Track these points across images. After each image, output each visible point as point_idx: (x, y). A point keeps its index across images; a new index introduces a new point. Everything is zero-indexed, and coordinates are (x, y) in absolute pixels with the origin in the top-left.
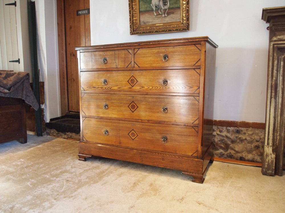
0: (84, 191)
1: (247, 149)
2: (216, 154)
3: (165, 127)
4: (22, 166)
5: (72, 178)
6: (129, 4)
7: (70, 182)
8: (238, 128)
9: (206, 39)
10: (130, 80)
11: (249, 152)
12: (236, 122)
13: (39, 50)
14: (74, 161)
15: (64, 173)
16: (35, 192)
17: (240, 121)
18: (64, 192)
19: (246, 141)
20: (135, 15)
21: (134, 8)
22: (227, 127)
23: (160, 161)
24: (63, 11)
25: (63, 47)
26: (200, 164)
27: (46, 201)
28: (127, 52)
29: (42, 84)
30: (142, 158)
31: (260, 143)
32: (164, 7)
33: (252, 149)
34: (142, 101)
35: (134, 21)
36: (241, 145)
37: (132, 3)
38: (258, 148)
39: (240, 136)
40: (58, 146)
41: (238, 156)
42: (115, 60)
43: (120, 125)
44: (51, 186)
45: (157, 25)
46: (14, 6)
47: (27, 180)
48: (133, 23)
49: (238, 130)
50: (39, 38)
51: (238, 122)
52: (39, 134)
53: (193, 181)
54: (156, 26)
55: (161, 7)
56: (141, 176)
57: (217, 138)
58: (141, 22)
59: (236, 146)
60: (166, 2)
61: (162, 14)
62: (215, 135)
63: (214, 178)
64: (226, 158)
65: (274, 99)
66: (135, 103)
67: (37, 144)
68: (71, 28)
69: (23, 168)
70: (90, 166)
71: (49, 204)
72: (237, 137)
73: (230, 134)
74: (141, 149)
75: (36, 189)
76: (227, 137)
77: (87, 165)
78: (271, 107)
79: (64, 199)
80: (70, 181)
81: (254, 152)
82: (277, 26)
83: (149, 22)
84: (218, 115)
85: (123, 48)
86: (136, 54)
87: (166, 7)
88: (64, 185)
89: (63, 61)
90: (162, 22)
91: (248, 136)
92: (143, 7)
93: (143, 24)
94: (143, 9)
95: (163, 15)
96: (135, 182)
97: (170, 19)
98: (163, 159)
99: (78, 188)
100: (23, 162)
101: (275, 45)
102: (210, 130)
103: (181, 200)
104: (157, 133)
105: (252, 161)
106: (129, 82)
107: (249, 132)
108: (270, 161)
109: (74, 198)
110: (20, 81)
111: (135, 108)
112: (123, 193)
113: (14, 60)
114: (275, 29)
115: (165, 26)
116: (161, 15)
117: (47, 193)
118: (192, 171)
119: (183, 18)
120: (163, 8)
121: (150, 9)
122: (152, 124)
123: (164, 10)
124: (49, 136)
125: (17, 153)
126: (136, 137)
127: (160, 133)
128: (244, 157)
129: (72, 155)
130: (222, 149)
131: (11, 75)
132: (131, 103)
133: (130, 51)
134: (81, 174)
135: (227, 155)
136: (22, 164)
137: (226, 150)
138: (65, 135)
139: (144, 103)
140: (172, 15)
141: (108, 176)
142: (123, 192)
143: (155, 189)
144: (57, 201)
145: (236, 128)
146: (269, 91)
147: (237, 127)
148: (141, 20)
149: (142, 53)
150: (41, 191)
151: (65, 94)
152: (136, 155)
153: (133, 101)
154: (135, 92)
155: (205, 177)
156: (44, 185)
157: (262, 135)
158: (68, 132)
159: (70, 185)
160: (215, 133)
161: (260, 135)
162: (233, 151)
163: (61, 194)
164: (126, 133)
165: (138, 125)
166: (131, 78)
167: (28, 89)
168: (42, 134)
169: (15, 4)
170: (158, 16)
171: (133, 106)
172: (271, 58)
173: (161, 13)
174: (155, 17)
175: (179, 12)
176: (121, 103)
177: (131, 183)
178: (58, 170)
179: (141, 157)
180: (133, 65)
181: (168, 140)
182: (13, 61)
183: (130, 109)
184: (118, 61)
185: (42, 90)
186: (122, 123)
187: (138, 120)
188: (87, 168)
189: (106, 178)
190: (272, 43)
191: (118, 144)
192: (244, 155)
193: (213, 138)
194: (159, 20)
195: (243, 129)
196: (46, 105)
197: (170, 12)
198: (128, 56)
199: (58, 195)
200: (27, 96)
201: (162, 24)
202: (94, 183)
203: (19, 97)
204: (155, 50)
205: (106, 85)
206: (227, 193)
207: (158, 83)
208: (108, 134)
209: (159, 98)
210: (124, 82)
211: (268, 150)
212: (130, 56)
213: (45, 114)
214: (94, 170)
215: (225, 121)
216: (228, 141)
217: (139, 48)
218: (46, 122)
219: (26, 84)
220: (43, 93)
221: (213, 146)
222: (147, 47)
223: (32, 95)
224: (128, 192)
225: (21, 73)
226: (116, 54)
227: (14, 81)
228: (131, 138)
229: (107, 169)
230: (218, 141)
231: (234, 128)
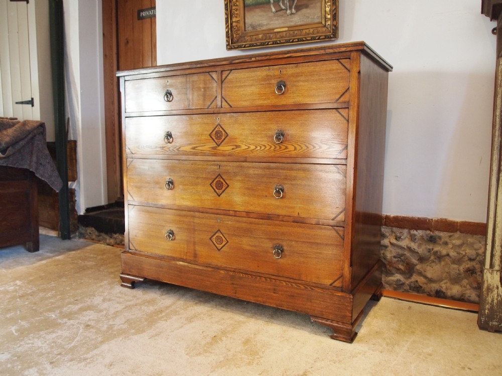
0: (112, 349)
1: (450, 275)
2: (387, 283)
3: (280, 226)
4: (15, 293)
5: (98, 321)
7: (91, 330)
8: (431, 233)
9: (360, 48)
10: (214, 132)
11: (456, 280)
12: (429, 220)
13: (69, 83)
14: (111, 288)
15: (86, 310)
16: (19, 347)
17: (436, 219)
18: (72, 350)
19: (447, 259)
20: (236, 12)
22: (411, 229)
23: (269, 295)
24: (114, 11)
25: (112, 77)
26: (347, 304)
27: (32, 367)
28: (208, 77)
29: (73, 144)
30: (235, 286)
31: (477, 264)
33: (459, 274)
34: (235, 174)
35: (234, 24)
36: (437, 266)
38: (472, 273)
39: (437, 248)
40: (91, 258)
41: (433, 289)
42: (187, 94)
43: (197, 220)
44: (54, 335)
45: (276, 30)
46: (25, 2)
47: (13, 321)
49: (431, 237)
50: (69, 61)
51: (432, 220)
52: (65, 235)
53: (333, 337)
54: (275, 33)
56: (231, 322)
57: (391, 251)
58: (247, 26)
59: (429, 268)
61: (286, 10)
62: (386, 244)
63: (377, 332)
64: (408, 291)
66: (224, 178)
67: (57, 253)
68: (128, 42)
69: (14, 298)
70: (138, 299)
71: (38, 372)
72: (430, 249)
73: (417, 244)
74: (233, 270)
75: (22, 340)
76: (409, 249)
77: (134, 297)
78: (499, 190)
79: (69, 364)
80: (93, 327)
81: (465, 282)
83: (263, 25)
84: (392, 206)
85: (201, 70)
86: (226, 80)
88: (77, 334)
89: (113, 103)
90: (285, 25)
91: (452, 248)
93: (250, 29)
94: (251, 1)
95: (289, 12)
96: (216, 334)
97: (300, 19)
98: (274, 289)
99: (102, 342)
100: (19, 286)
102: (375, 235)
104: (265, 238)
105: (460, 300)
106: (211, 137)
107: (454, 242)
108: (495, 301)
109: (89, 363)
110: (26, 137)
111: (224, 188)
112: (188, 357)
113: (24, 100)
115: (291, 32)
116: (284, 11)
117: (40, 350)
118: (330, 316)
119: (327, 15)
121: (264, 0)
122: (254, 220)
124: (82, 240)
125: (14, 270)
126: (224, 246)
127: (271, 239)
128: (444, 289)
129: (112, 276)
130: (400, 273)
131: (10, 125)
132: (215, 179)
133: (214, 75)
134: (116, 314)
135: (410, 286)
136: (16, 291)
137: (408, 276)
138: (111, 238)
139: (240, 179)
140: (304, 11)
141: (166, 320)
142: (187, 354)
143: (252, 350)
144: (53, 368)
145: (428, 232)
146: (494, 157)
147: (431, 231)
148: (246, 21)
149: (236, 79)
150: (30, 345)
151: (115, 163)
152: (223, 281)
153: (219, 175)
154: (224, 156)
155: (359, 330)
156: (42, 333)
157: (480, 248)
158: (116, 233)
159: (89, 335)
160: (385, 242)
161: (476, 246)
162: (422, 278)
163: (66, 354)
164: (206, 237)
165: (230, 222)
166: (217, 129)
167: (42, 152)
168: (70, 235)
170: (279, 13)
171: (219, 184)
172: (500, 90)
173: (283, 7)
174: (272, 14)
175: (319, 4)
176: (198, 178)
177: (208, 335)
178: (77, 304)
179: (233, 284)
180: (219, 104)
181: (286, 253)
182: (22, 103)
183: (214, 190)
184: (193, 95)
185: (74, 156)
186: (199, 218)
187: (228, 212)
188: (132, 303)
189: (161, 325)
191: (192, 258)
192: (444, 286)
193: (382, 252)
194: (280, 21)
195: (441, 234)
196: (79, 183)
197: (301, 4)
198: (210, 86)
199: (60, 354)
200: (39, 164)
201: (287, 29)
202: (135, 334)
203: (26, 167)
204: (261, 73)
205: (171, 143)
206: (399, 367)
207: (265, 139)
208: (173, 238)
209: (269, 168)
210: (203, 138)
211: (491, 278)
212: (215, 85)
213: (76, 198)
214: (143, 308)
215: (405, 217)
216: (411, 258)
217: (231, 70)
218: (79, 215)
219: (39, 143)
220: (74, 161)
221: (383, 265)
222: (246, 67)
223: (49, 163)
224: (197, 355)
225: (28, 121)
226: (189, 81)
227: (14, 137)
228: (216, 247)
229: (170, 306)
230: (391, 257)
231: (424, 231)
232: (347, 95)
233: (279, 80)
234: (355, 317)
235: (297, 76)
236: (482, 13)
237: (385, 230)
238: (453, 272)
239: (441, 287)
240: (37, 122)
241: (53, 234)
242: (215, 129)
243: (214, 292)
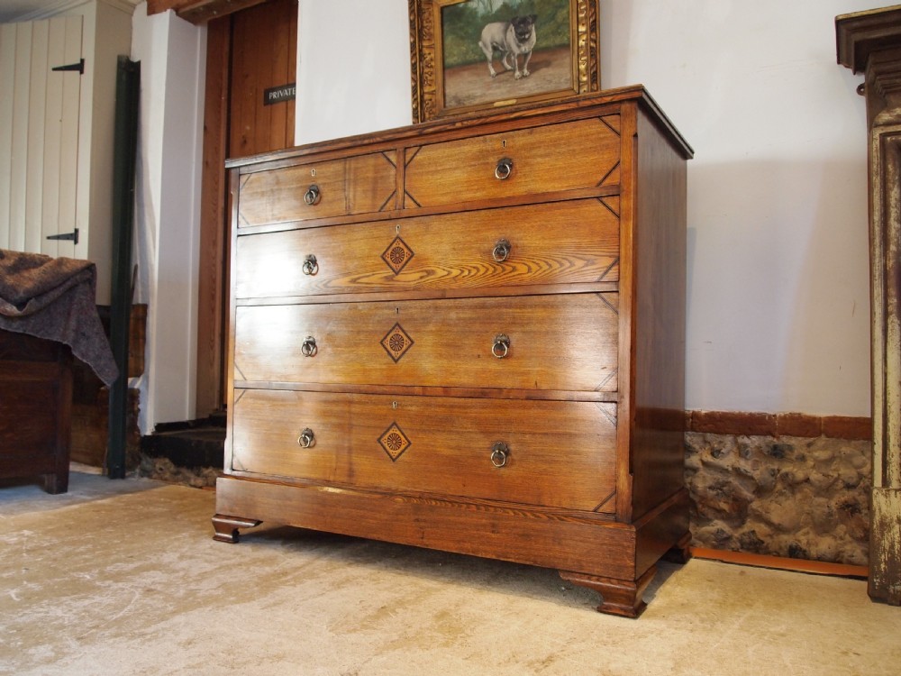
0: (193, 621)
1: (813, 518)
2: (699, 538)
3: (503, 408)
4: (18, 547)
5: (168, 585)
6: (413, 46)
7: (155, 596)
8: (775, 440)
9: (636, 95)
10: (389, 252)
11: (824, 527)
12: (770, 416)
13: (141, 205)
14: (196, 542)
15: (147, 570)
16: (21, 616)
17: (782, 414)
18: (119, 621)
19: (807, 489)
20: (429, 78)
21: (428, 58)
22: (737, 435)
23: (483, 536)
24: (225, 92)
25: (217, 200)
27: (43, 643)
28: (382, 160)
29: (141, 310)
30: (422, 524)
31: (860, 494)
32: (519, 47)
33: (830, 514)
34: (426, 321)
35: (426, 97)
36: (789, 502)
37: (421, 40)
38: (852, 512)
39: (786, 468)
40: (161, 503)
41: (783, 545)
42: (345, 190)
43: (356, 409)
44: (87, 602)
45: (496, 104)
46: (78, 72)
47: (14, 582)
48: (422, 101)
49: (775, 447)
50: (145, 168)
51: (775, 416)
52: (117, 470)
53: (602, 610)
54: (497, 107)
55: (509, 47)
56: (414, 589)
57: (704, 477)
58: (447, 99)
59: (773, 506)
60: (527, 33)
61: (514, 71)
62: (695, 465)
63: (682, 605)
64: (738, 551)
65: (896, 320)
66: (405, 329)
67: (98, 496)
68: (245, 142)
69: (17, 552)
70: (244, 557)
71: (52, 650)
72: (773, 470)
73: (750, 462)
74: (418, 495)
75: (27, 608)
76: (738, 472)
77: (238, 554)
78: (889, 347)
79: (111, 641)
80: (159, 592)
81: (841, 529)
82: (892, 75)
83: (474, 97)
84: (703, 396)
85: (370, 149)
86: (412, 163)
87: (526, 48)
88: (130, 601)
89: (215, 243)
90: (512, 95)
91: (814, 467)
92: (455, 52)
93: (453, 103)
94: (455, 58)
95: (518, 73)
96: (385, 604)
97: (537, 85)
98: (493, 525)
99: (174, 613)
100: (27, 536)
101: (889, 139)
102: (672, 449)
103: (543, 663)
104: (476, 433)
105: (835, 563)
106: (384, 259)
107: (816, 454)
108: (897, 546)
109: (149, 640)
110: (60, 285)
111: (405, 347)
112: (332, 634)
113: (63, 232)
114: (885, 87)
116: (511, 73)
117: (61, 621)
118: (596, 570)
119: (581, 76)
120: (517, 51)
121: (477, 57)
122: (456, 400)
123: (519, 56)
124: (145, 479)
125: (20, 516)
126: (403, 451)
127: (486, 433)
128: (803, 545)
130: (723, 519)
131: (35, 263)
132: (391, 331)
133: (393, 157)
134: (203, 576)
135: (741, 541)
136: (21, 543)
137: (736, 524)
138: (198, 475)
139: (434, 329)
140: (544, 72)
141: (294, 586)
142: (331, 631)
143: (450, 627)
144: (81, 646)
145: (769, 438)
146: (875, 291)
147: (774, 436)
148: (447, 91)
149: (429, 159)
150: (42, 614)
151: (212, 347)
152: (401, 517)
153: (397, 324)
154: (406, 290)
155: (650, 600)
156: (64, 598)
157: (864, 464)
158: (207, 467)
159: (151, 602)
160: (694, 460)
161: (858, 460)
162: (762, 525)
163: (108, 627)
164: (370, 437)
165: (414, 407)
166: (394, 246)
167: (86, 313)
168: (124, 473)
169: (79, 67)
170: (502, 76)
171: (396, 340)
172: (877, 180)
173: (509, 67)
174: (490, 79)
175: (567, 60)
176: (359, 332)
177: (370, 606)
178: (133, 562)
179: (417, 520)
180: (400, 201)
181: (513, 456)
182: (58, 237)
183: (388, 351)
184: (355, 192)
185: (141, 331)
186: (359, 403)
187: (410, 389)
188: (233, 561)
189: (285, 591)
190: (877, 133)
191: (345, 479)
192: (803, 539)
193: (688, 480)
194: (503, 90)
195: (793, 441)
196: (147, 378)
197: (537, 60)
198: (384, 174)
199: (97, 627)
200: (80, 334)
201: (514, 101)
202: (236, 602)
203: (55, 338)
204: (471, 147)
205: (314, 275)
206: (725, 651)
207: (478, 256)
208: (312, 443)
209: (483, 307)
210: (371, 262)
211: (888, 505)
212: (393, 172)
213: (140, 406)
214: (252, 568)
215: (726, 414)
216: (742, 488)
217: (421, 146)
218: (143, 434)
219: (82, 297)
220: (141, 340)
221: (690, 506)
222: (445, 139)
223: (97, 334)
224: (349, 632)
225: (68, 260)
226: (350, 169)
227: (41, 282)
228: (389, 454)
229: (303, 566)
230: (705, 487)
231: (762, 437)
232: (616, 174)
233: (501, 156)
234: (642, 571)
235: (532, 149)
236: (839, 62)
237: (691, 438)
238: (818, 512)
239: (799, 541)
240: (82, 261)
241: (94, 471)
242: (391, 245)
243: (384, 538)
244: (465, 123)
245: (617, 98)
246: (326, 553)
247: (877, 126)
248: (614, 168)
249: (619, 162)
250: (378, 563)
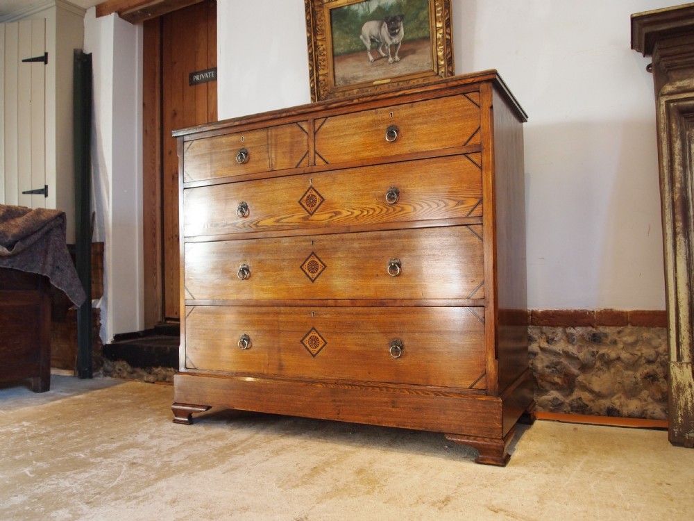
0: (174, 485)
1: (623, 386)
2: (540, 405)
3: (398, 313)
4: (22, 435)
5: (146, 459)
6: (309, 40)
7: (139, 468)
8: (594, 330)
9: (491, 77)
10: (305, 198)
11: (632, 393)
12: (589, 312)
13: (97, 166)
14: (159, 425)
15: (128, 448)
16: (38, 488)
17: (599, 311)
18: (115, 488)
19: (619, 365)
20: (322, 63)
21: (321, 48)
22: (566, 327)
23: (385, 411)
24: (158, 76)
25: (154, 160)
26: (494, 411)
27: (61, 508)
28: (296, 129)
29: (99, 247)
30: (338, 403)
31: (658, 367)
32: (391, 39)
33: (636, 383)
34: (335, 250)
35: (321, 78)
36: (606, 375)
37: (315, 34)
38: (653, 381)
40: (125, 396)
41: (602, 407)
42: (268, 152)
43: (282, 318)
44: (86, 475)
45: (375, 83)
46: (43, 63)
47: (25, 462)
48: (318, 81)
49: (594, 335)
50: (98, 137)
51: (593, 312)
52: (85, 372)
53: (478, 462)
54: (374, 86)
55: (384, 40)
56: (335, 452)
57: (542, 359)
58: (337, 79)
59: (594, 378)
60: (397, 28)
61: (388, 57)
62: (535, 350)
63: (536, 455)
64: (569, 413)
65: (682, 238)
66: (319, 256)
67: (74, 393)
68: (175, 114)
69: (23, 439)
70: (200, 434)
71: (70, 513)
72: (593, 352)
73: (576, 347)
74: (333, 382)
75: (43, 481)
76: (567, 354)
77: (194, 432)
78: (678, 258)
79: (113, 504)
80: (141, 465)
81: (645, 393)
82: (674, 57)
83: (357, 78)
84: (540, 299)
85: (287, 120)
86: (320, 130)
87: (396, 40)
88: (120, 473)
89: (154, 193)
90: (387, 76)
91: (623, 349)
92: (342, 43)
93: (341, 83)
94: (342, 48)
95: (390, 59)
96: (316, 465)
97: (406, 68)
98: (393, 402)
99: (156, 480)
100: (27, 426)
101: (672, 104)
102: (520, 339)
103: (443, 502)
104: (377, 333)
105: (641, 419)
106: (301, 204)
107: (625, 339)
108: (690, 404)
109: (142, 501)
110: (39, 230)
111: (319, 270)
112: (281, 489)
113: (34, 188)
114: (667, 66)
115: (395, 84)
116: (385, 59)
117: (70, 490)
118: (473, 432)
119: (439, 61)
120: (389, 43)
121: (359, 47)
122: (361, 309)
123: (391, 46)
124: (108, 378)
125: (16, 411)
126: (322, 348)
127: (385, 333)
128: (617, 406)
129: (158, 413)
130: (557, 389)
131: (19, 213)
132: (308, 259)
133: (305, 126)
134: (171, 451)
135: (571, 405)
136: (23, 432)
137: (567, 393)
138: (150, 373)
139: (342, 256)
140: (411, 58)
141: (244, 454)
142: (279, 487)
143: (369, 481)
144: (91, 508)
145: (590, 329)
146: (666, 218)
147: (593, 327)
148: (336, 74)
149: (334, 127)
150: (54, 486)
151: (155, 274)
152: (321, 398)
153: (313, 253)
154: (318, 227)
156: (68, 473)
157: (660, 345)
158: (157, 367)
159: (137, 473)
160: (534, 347)
161: (655, 343)
162: (587, 393)
163: (108, 493)
164: (295, 340)
165: (327, 315)
166: (308, 193)
167: (60, 251)
168: (91, 374)
169: (44, 59)
170: (378, 61)
171: (313, 264)
172: (664, 135)
173: (384, 55)
174: (369, 64)
175: (428, 49)
176: (283, 260)
177: (305, 467)
178: (114, 443)
179: (334, 401)
180: (312, 160)
181: (407, 349)
182: (32, 192)
183: (306, 274)
184: (276, 153)
185: (100, 264)
186: (285, 313)
187: (325, 302)
188: (192, 438)
189: (237, 459)
190: (663, 100)
191: (276, 372)
192: (616, 402)
193: (530, 362)
194: (380, 72)
195: (608, 330)
196: (106, 300)
197: (405, 50)
198: (299, 139)
199: (99, 493)
200: (56, 267)
201: (389, 81)
202: (203, 469)
203: (35, 272)
204: (366, 118)
205: (246, 217)
206: (574, 487)
207: (375, 201)
208: (249, 346)
209: (379, 238)
210: (291, 206)
211: (680, 374)
212: (305, 137)
213: (101, 322)
214: (208, 443)
215: (558, 311)
216: (570, 366)
217: (327, 117)
218: (104, 343)
219: (56, 238)
220: (100, 271)
221: (534, 382)
222: (346, 112)
223: (68, 267)
224: (294, 487)
225: (44, 210)
226: (271, 136)
227: (24, 228)
228: (310, 352)
229: (246, 440)
230: (543, 367)
231: (584, 328)
232: (478, 136)
233: (389, 124)
234: (506, 431)
235: (412, 118)
236: (632, 48)
237: (532, 331)
238: (628, 382)
239: (614, 404)
240: (54, 211)
241: (66, 373)
242: (306, 193)
243: (309, 416)
244: (361, 99)
245: (477, 80)
246: (262, 429)
247: (663, 95)
248: (476, 131)
249: (480, 127)
250: (303, 434)
